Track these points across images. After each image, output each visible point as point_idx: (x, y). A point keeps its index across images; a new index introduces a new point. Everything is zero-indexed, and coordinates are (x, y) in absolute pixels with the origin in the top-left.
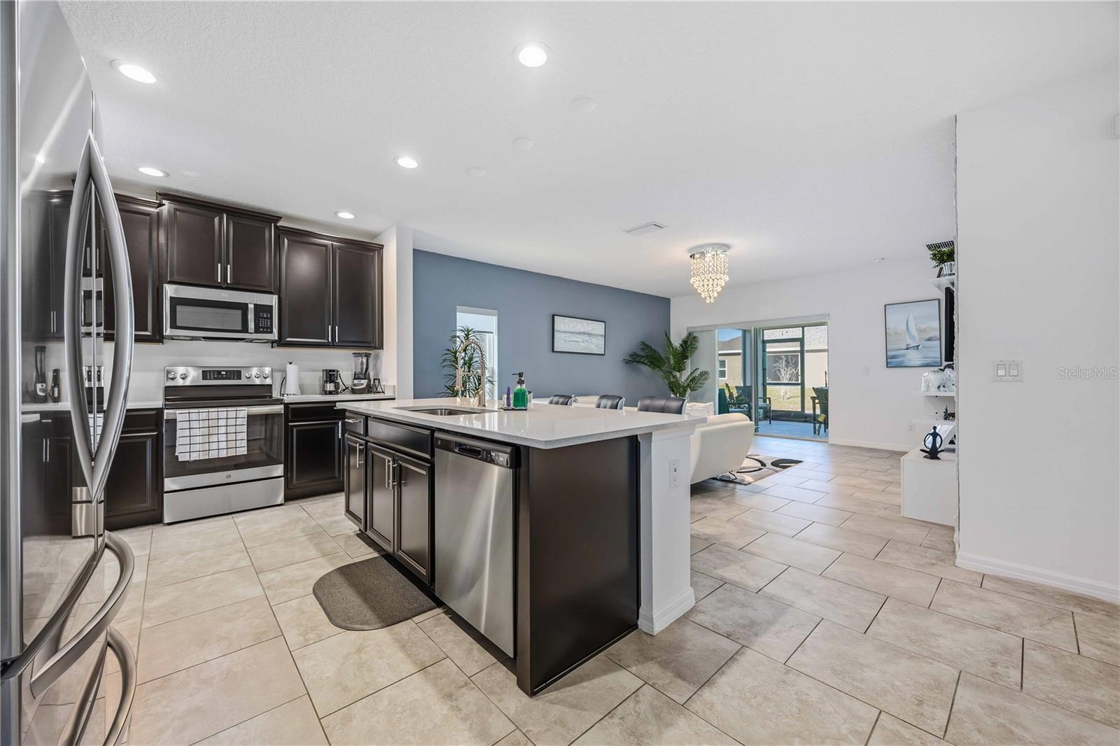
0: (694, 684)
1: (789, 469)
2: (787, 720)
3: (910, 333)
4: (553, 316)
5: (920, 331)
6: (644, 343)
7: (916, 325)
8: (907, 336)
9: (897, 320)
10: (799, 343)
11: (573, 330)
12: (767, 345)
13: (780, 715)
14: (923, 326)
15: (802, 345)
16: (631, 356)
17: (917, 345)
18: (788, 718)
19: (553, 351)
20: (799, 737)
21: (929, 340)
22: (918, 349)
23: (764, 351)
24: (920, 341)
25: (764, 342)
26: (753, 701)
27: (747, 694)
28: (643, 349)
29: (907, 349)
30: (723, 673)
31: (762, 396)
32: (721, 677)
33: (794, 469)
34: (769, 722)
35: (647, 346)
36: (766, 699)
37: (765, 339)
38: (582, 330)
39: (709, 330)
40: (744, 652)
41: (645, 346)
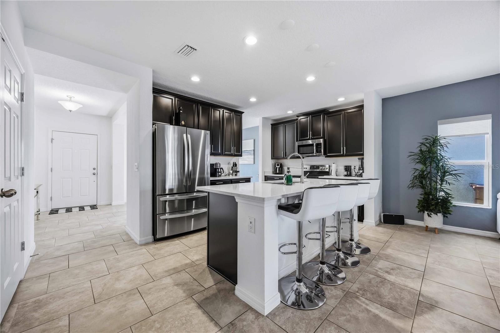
0: (201, 302)
2: (169, 327)
13: (173, 325)
18: (169, 328)
20: (159, 328)
26: (184, 319)
27: (188, 318)
30: (204, 313)
32: (201, 312)
34: (172, 320)
36: (183, 324)
40: (216, 326)
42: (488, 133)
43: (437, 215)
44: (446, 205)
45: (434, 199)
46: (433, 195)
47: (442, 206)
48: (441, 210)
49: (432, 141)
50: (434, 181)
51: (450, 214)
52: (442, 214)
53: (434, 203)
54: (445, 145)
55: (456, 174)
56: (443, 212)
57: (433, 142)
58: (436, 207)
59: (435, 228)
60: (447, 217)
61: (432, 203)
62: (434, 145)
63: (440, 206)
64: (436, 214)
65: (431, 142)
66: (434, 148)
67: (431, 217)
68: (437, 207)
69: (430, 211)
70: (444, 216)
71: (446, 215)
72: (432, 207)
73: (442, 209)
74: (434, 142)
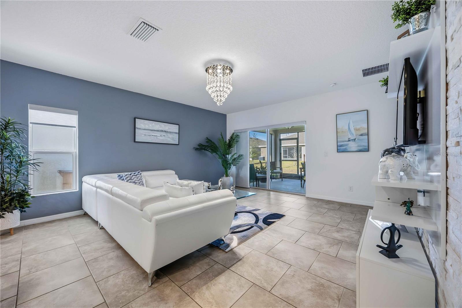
1: (274, 224)
3: (350, 131)
4: (135, 119)
5: (356, 130)
6: (207, 138)
7: (354, 126)
8: (349, 133)
9: (343, 124)
10: (296, 140)
11: (151, 128)
12: (282, 141)
14: (358, 127)
15: (298, 143)
16: (199, 145)
17: (355, 138)
19: (135, 141)
21: (362, 135)
22: (355, 141)
23: (280, 144)
24: (356, 135)
25: (280, 140)
28: (207, 142)
29: (349, 141)
31: (279, 167)
33: (278, 224)
35: (210, 140)
37: (281, 138)
38: (160, 129)
39: (244, 131)
41: (208, 140)
42: (75, 127)
43: (12, 212)
44: (24, 198)
45: (7, 195)
46: (7, 189)
47: (19, 201)
48: (18, 206)
49: (3, 124)
50: (8, 173)
51: (28, 207)
52: (19, 210)
53: (8, 200)
54: (21, 131)
55: (34, 163)
56: (20, 207)
57: (5, 126)
58: (11, 205)
59: (10, 229)
60: (25, 211)
61: (5, 200)
62: (6, 129)
63: (17, 202)
64: (10, 212)
65: (3, 126)
66: (6, 133)
67: (4, 218)
68: (13, 204)
69: (3, 211)
70: (21, 212)
71: (23, 210)
72: (6, 205)
73: (19, 203)
74: (7, 126)
